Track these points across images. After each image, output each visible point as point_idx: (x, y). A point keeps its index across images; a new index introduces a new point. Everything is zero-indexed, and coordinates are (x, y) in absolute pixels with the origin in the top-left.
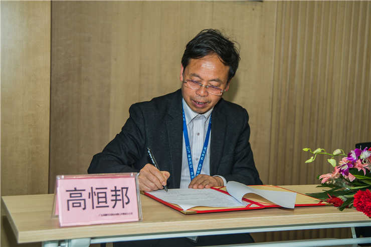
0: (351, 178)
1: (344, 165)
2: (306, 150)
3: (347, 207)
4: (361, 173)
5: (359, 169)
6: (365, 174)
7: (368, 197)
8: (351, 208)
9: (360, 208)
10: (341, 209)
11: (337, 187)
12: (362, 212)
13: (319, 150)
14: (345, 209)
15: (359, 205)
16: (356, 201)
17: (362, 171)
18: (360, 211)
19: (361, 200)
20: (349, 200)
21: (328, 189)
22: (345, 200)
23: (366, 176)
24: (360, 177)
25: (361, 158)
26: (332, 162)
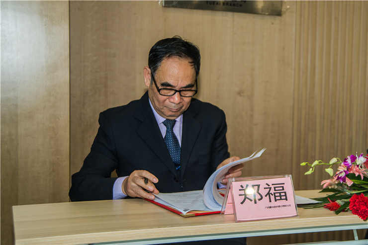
0: (349, 183)
1: (341, 172)
2: (303, 164)
3: (344, 211)
4: (359, 177)
5: (357, 174)
6: (362, 179)
7: (363, 201)
8: (347, 211)
9: (355, 212)
10: (337, 213)
11: (340, 192)
12: (357, 215)
13: (316, 162)
14: (341, 213)
15: (354, 209)
16: (352, 205)
17: (359, 176)
18: (355, 214)
19: (356, 203)
20: (346, 204)
21: (331, 193)
22: (342, 204)
23: (363, 180)
24: (357, 182)
25: (358, 164)
26: (330, 171)
